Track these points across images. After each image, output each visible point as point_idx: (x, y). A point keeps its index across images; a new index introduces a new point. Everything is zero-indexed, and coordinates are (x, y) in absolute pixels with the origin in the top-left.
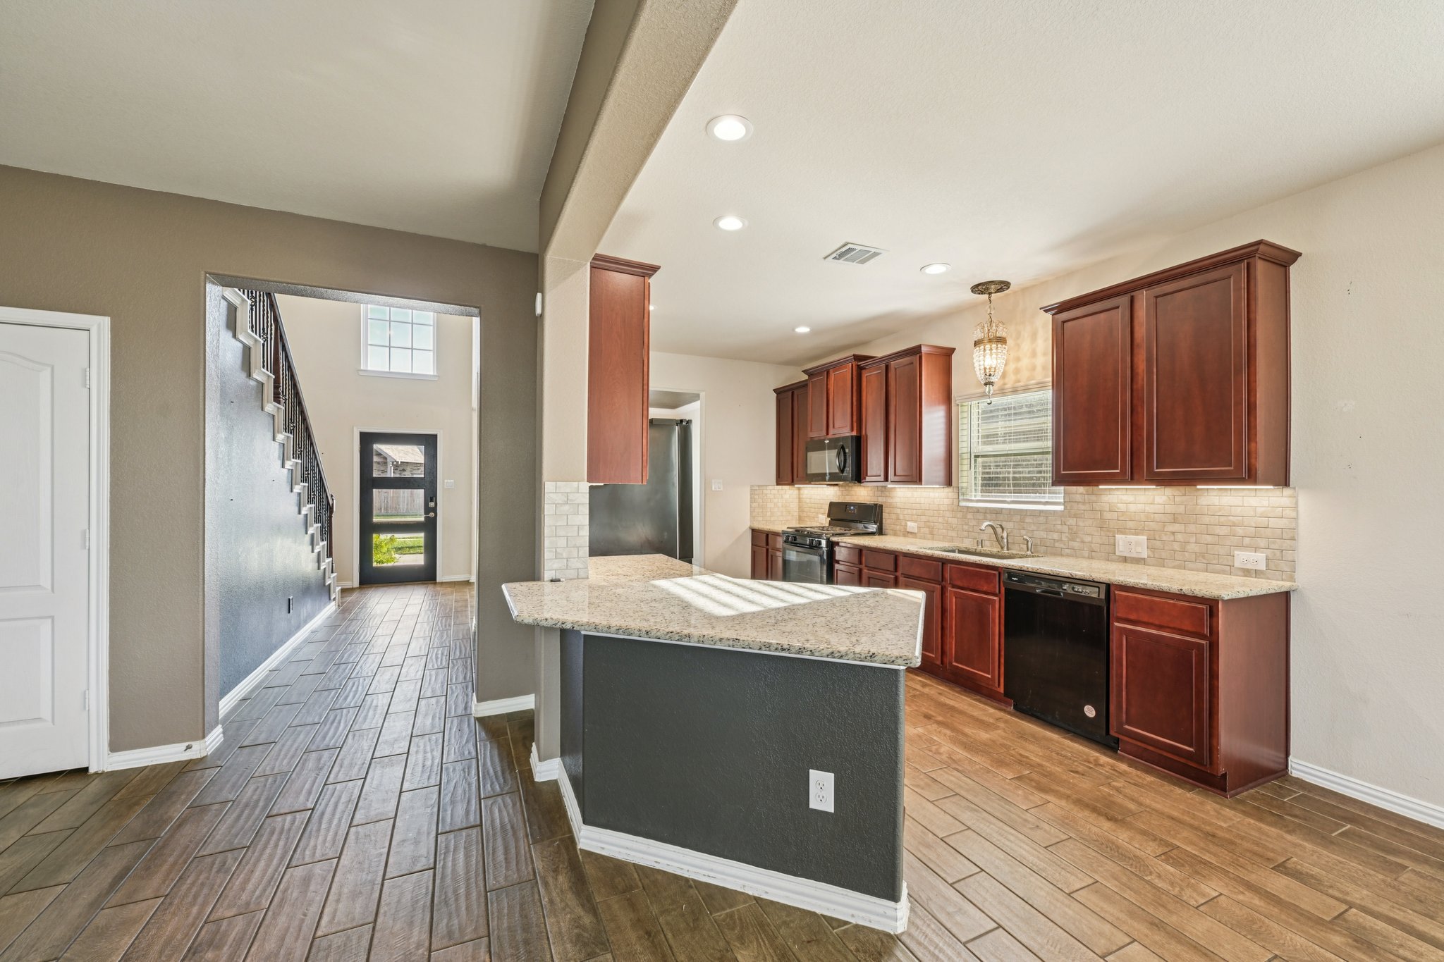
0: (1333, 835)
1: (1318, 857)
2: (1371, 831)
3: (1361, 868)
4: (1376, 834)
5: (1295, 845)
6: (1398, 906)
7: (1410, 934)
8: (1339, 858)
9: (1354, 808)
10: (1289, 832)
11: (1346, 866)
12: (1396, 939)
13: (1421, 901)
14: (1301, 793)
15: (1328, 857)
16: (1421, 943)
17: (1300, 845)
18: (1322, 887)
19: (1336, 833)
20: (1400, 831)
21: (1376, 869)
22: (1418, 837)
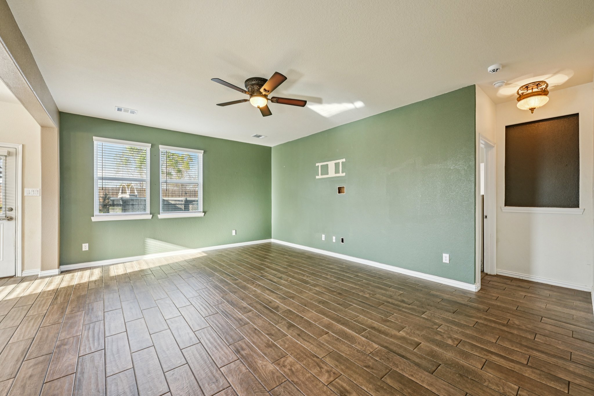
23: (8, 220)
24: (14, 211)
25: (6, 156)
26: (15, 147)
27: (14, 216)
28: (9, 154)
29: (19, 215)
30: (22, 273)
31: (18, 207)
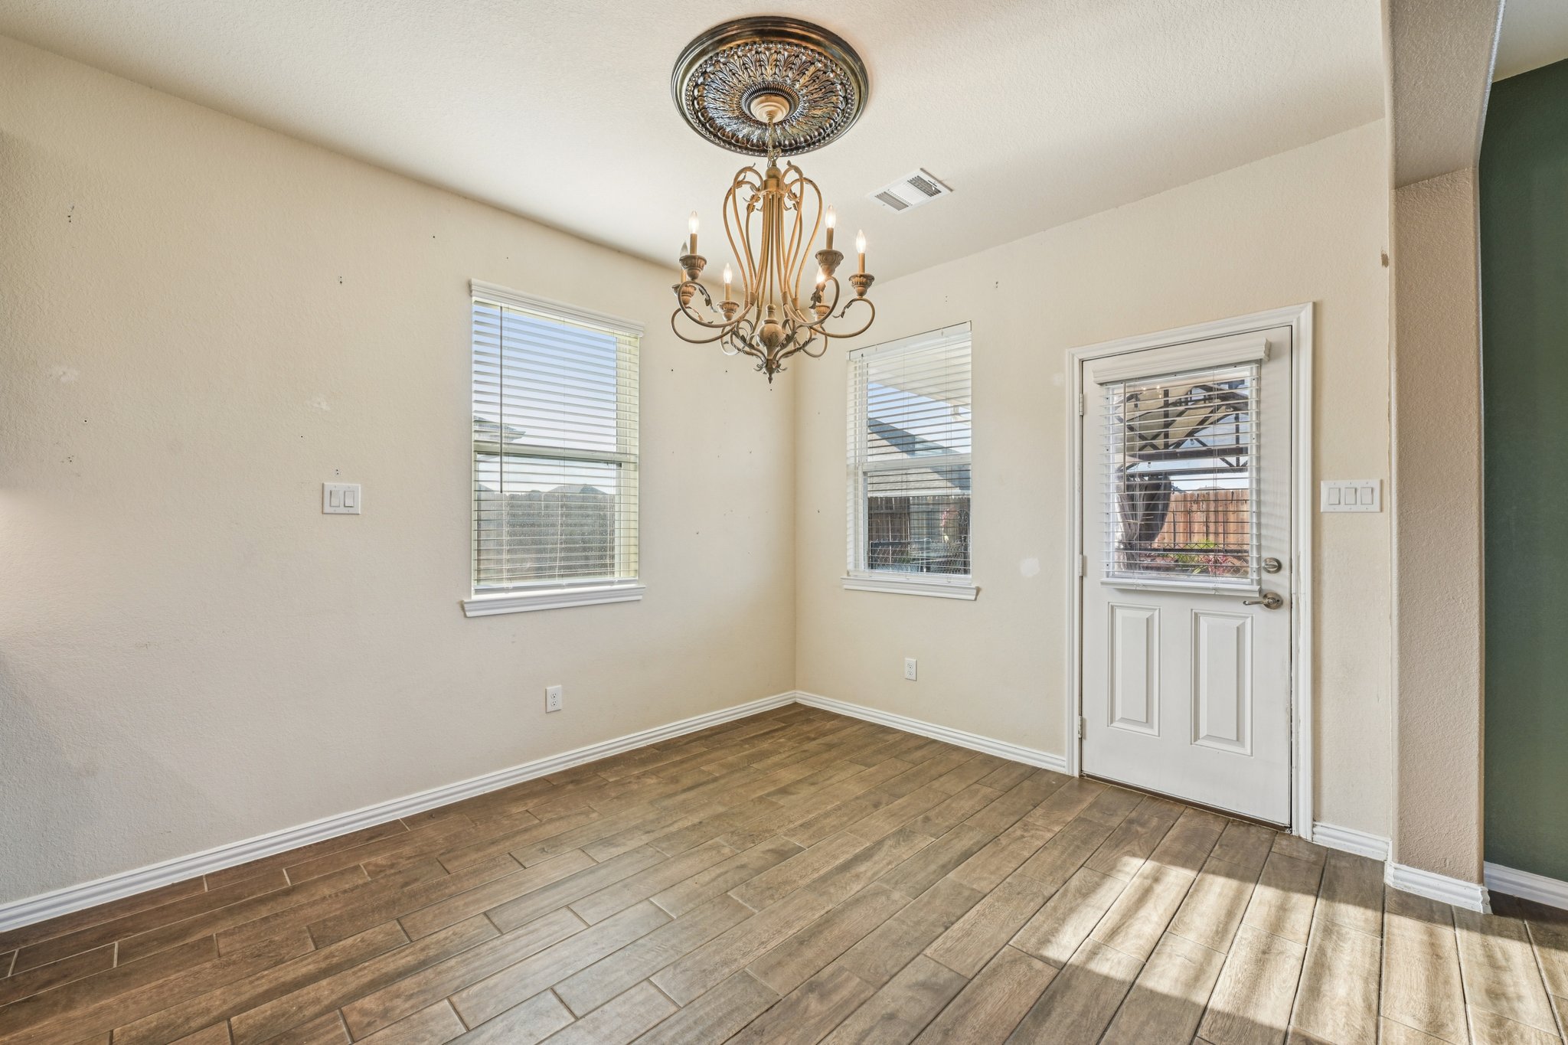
0: (115, 966)
1: (135, 1003)
2: (142, 930)
3: (183, 973)
4: (149, 929)
5: (97, 1014)
6: (253, 978)
7: (289, 991)
8: (153, 984)
9: (95, 921)
10: (69, 1005)
11: (171, 985)
12: (292, 1007)
13: (259, 956)
14: (17, 951)
15: (144, 992)
16: (305, 990)
17: (101, 1008)
18: (181, 1030)
19: (115, 962)
20: (163, 908)
21: (195, 962)
22: (183, 902)
23: (1268, 606)
24: (1285, 571)
25: (1259, 362)
26: (1286, 319)
27: (1284, 594)
28: (1271, 352)
29: (1302, 591)
30: (1314, 826)
31: (1298, 558)
